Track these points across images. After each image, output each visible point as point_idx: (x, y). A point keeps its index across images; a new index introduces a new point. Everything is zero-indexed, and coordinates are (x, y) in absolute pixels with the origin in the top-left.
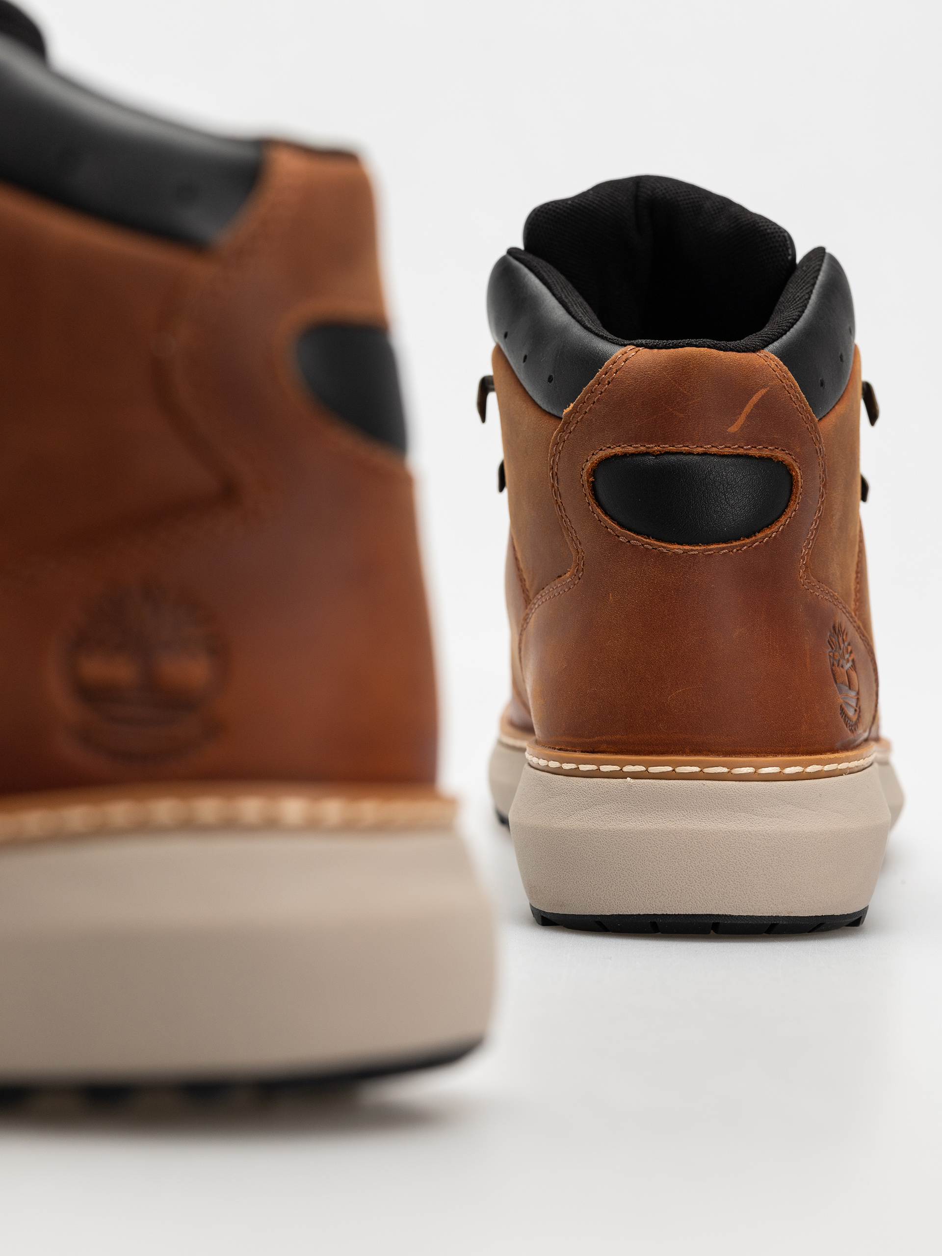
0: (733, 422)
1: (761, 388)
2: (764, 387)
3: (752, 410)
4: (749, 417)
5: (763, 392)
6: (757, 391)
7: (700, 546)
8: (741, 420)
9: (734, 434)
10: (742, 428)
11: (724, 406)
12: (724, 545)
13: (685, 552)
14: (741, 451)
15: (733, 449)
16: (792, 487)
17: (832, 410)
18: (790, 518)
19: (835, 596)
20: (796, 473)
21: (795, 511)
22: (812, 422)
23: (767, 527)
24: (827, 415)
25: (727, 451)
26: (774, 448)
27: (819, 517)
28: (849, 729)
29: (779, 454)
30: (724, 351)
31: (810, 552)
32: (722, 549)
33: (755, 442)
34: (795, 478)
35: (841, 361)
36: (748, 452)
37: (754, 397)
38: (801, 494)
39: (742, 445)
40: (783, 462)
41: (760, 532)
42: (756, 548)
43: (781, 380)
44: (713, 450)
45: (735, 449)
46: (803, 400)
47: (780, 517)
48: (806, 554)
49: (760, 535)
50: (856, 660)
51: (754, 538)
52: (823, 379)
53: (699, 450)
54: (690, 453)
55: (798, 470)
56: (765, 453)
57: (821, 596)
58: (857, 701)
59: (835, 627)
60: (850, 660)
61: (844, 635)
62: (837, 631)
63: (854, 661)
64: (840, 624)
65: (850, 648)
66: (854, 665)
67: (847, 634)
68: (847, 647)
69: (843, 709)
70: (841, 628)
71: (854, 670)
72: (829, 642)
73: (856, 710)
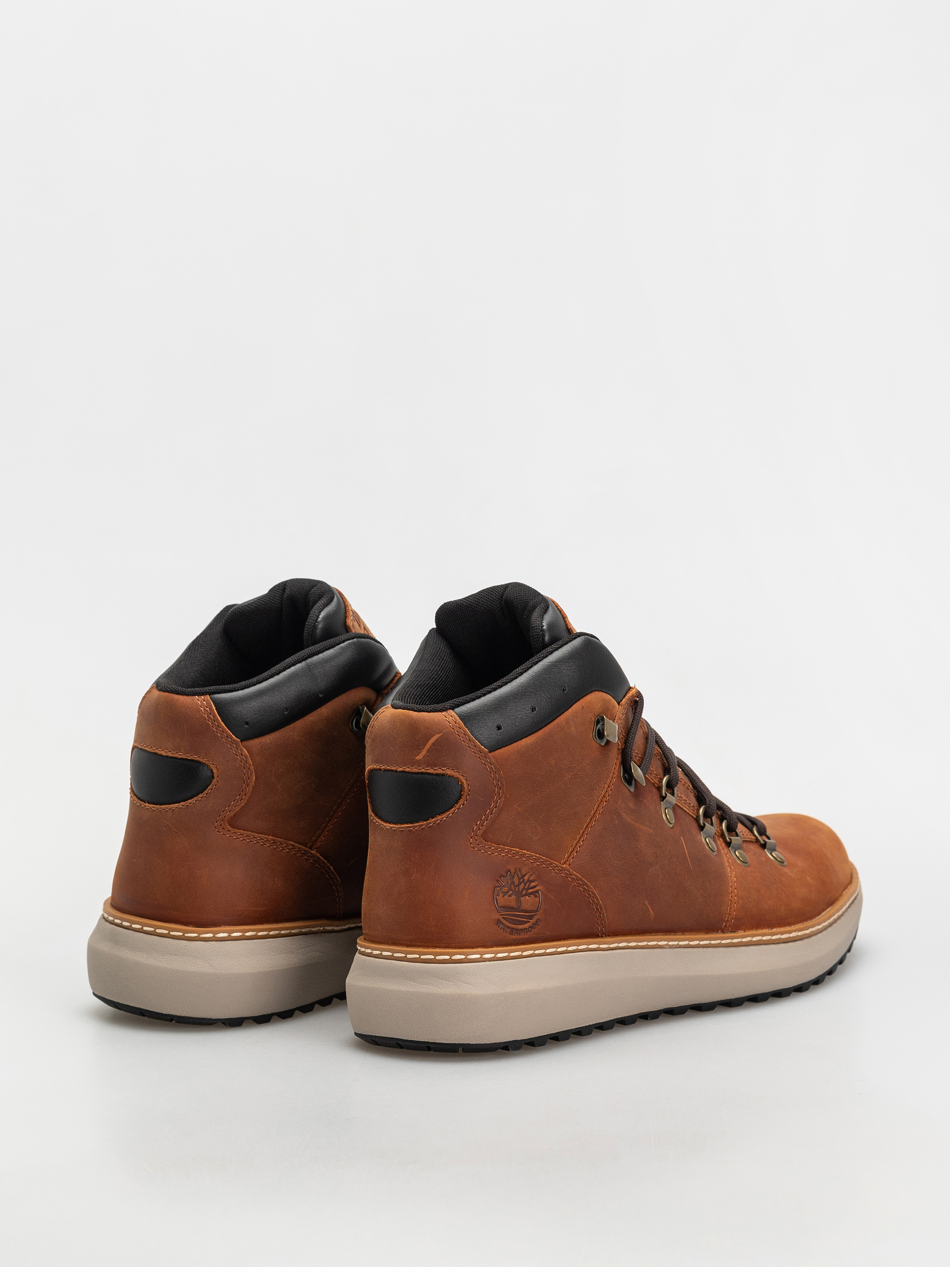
0: (418, 754)
1: (436, 734)
2: (439, 733)
3: (431, 746)
4: (428, 751)
5: (438, 736)
6: (434, 735)
8: (424, 752)
9: (420, 760)
10: (424, 757)
11: (413, 745)
12: (411, 825)
13: (391, 828)
14: (423, 770)
15: (418, 769)
16: (461, 791)
17: (513, 743)
18: (458, 809)
19: (522, 852)
20: (463, 783)
21: (463, 805)
22: (481, 752)
23: (440, 815)
24: (505, 746)
25: (415, 770)
26: (445, 768)
27: (496, 807)
28: (510, 933)
29: (449, 772)
30: (418, 712)
31: (484, 828)
32: (409, 827)
33: (433, 765)
34: (462, 786)
35: (533, 711)
36: (428, 771)
37: (432, 739)
38: (469, 795)
39: (424, 767)
40: (453, 776)
41: (434, 818)
42: (430, 827)
43: (453, 729)
44: (408, 770)
45: (420, 769)
46: (472, 740)
47: (451, 809)
48: (479, 829)
49: (434, 820)
50: (543, 890)
51: (429, 821)
52: (500, 725)
53: (401, 769)
54: (396, 771)
55: (464, 781)
56: (439, 771)
57: (496, 854)
58: (533, 915)
59: (510, 872)
60: (530, 891)
61: (524, 876)
62: (512, 874)
63: (537, 892)
64: (520, 870)
65: (533, 884)
66: (537, 894)
67: (531, 875)
68: (528, 884)
69: (501, 922)
70: (520, 872)
71: (536, 897)
72: (498, 881)
73: (529, 922)
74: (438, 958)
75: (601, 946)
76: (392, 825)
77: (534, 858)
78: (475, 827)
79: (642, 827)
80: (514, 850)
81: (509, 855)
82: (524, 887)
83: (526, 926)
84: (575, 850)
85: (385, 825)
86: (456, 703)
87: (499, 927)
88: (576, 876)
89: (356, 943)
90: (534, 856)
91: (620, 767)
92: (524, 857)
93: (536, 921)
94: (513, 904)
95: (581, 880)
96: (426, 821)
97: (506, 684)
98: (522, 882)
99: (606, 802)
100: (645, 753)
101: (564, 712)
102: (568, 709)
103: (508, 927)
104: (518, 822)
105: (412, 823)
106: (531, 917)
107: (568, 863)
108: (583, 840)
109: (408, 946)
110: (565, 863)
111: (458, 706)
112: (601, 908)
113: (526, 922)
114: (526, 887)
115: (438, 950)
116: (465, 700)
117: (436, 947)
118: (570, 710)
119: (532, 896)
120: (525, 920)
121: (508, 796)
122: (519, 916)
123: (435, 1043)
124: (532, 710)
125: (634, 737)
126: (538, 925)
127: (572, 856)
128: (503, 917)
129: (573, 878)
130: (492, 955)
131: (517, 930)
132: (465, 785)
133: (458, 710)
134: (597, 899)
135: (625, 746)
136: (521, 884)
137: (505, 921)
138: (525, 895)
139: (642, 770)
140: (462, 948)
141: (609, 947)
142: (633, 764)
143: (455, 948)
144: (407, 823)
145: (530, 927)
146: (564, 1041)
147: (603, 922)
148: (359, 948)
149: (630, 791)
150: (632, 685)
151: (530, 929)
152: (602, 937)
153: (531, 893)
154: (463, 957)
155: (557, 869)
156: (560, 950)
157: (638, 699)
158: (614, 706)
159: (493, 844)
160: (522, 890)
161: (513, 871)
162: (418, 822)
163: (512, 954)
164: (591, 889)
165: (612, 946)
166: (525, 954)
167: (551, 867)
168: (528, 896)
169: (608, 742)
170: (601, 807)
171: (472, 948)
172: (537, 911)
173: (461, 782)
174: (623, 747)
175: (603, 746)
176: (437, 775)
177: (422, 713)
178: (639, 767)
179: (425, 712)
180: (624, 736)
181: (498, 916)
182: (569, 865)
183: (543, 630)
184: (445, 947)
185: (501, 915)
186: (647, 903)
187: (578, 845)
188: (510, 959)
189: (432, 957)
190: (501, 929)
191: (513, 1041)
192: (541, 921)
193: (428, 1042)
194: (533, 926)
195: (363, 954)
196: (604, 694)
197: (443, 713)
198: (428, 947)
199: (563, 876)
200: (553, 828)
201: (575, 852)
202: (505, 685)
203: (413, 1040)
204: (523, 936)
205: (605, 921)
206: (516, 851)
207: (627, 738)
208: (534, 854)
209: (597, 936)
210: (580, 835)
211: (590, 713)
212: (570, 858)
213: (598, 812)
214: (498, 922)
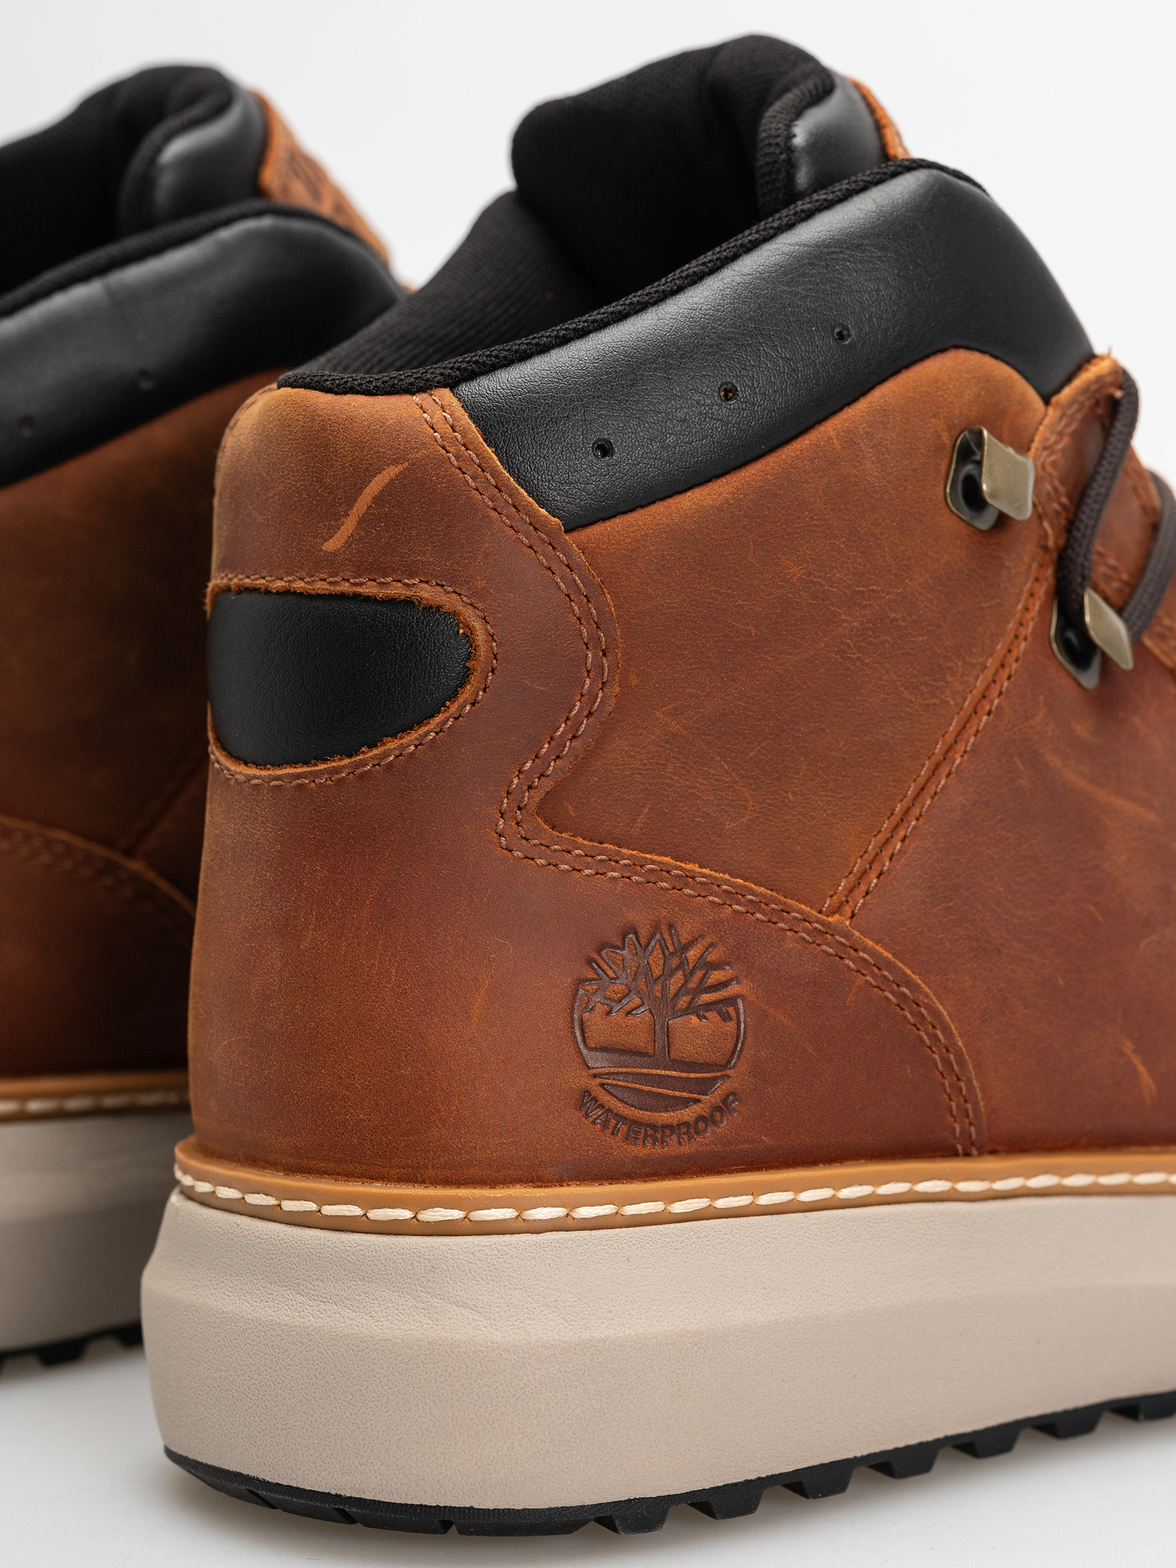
0: (332, 532)
1: (389, 465)
2: (396, 462)
3: (369, 507)
4: (361, 521)
5: (392, 471)
6: (380, 470)
7: (269, 769)
8: (349, 526)
9: (334, 554)
10: (348, 544)
11: (317, 501)
12: (305, 769)
13: (249, 779)
14: (345, 587)
15: (330, 583)
16: (469, 658)
17: (654, 502)
18: (457, 719)
19: (681, 869)
20: (471, 629)
21: (473, 704)
22: (536, 529)
23: (394, 736)
24: (624, 513)
25: (321, 587)
26: (416, 581)
27: (590, 714)
28: (626, 1138)
29: (427, 593)
30: (336, 393)
31: (548, 784)
32: (299, 776)
33: (377, 570)
34: (469, 637)
35: (727, 398)
36: (359, 590)
37: (373, 483)
38: (493, 671)
39: (348, 575)
40: (439, 608)
41: (376, 746)
42: (363, 776)
43: (444, 448)
44: (299, 585)
45: (335, 583)
46: (508, 486)
47: (432, 716)
48: (530, 787)
49: (375, 752)
50: (752, 998)
51: (361, 757)
52: (607, 441)
53: (279, 584)
54: (268, 592)
55: (477, 625)
56: (396, 590)
57: (587, 872)
58: (714, 1080)
59: (636, 933)
60: (706, 998)
61: (685, 948)
62: (643, 941)
63: (731, 1001)
64: (671, 926)
65: (716, 976)
66: (731, 1010)
67: (712, 945)
68: (699, 974)
69: (595, 1099)
70: (671, 934)
71: (726, 1018)
72: (590, 961)
73: (698, 1101)
74: (376, 1214)
75: (964, 1186)
76: (252, 771)
77: (726, 891)
78: (516, 781)
79: (1121, 803)
80: (653, 862)
81: (635, 878)
82: (683, 985)
83: (687, 1114)
84: (876, 868)
85: (233, 768)
86: (464, 365)
87: (587, 1116)
88: (872, 953)
89: (172, 1160)
90: (726, 882)
91: (1044, 612)
92: (687, 886)
93: (724, 1101)
94: (640, 1040)
95: (889, 965)
96: (350, 756)
97: (642, 308)
98: (678, 967)
99: (989, 714)
100: (1140, 572)
101: (841, 409)
102: (855, 400)
103: (620, 1117)
104: (670, 768)
105: (306, 763)
106: (704, 1087)
107: (848, 910)
108: (905, 837)
109: (291, 1170)
110: (837, 910)
111: (471, 375)
112: (961, 1061)
113: (686, 1103)
114: (691, 985)
115: (377, 1189)
116: (497, 357)
117: (373, 1178)
118: (862, 405)
119: (711, 1015)
120: (685, 1094)
121: (634, 681)
122: (661, 1081)
123: (361, 1499)
124: (726, 396)
125: (1099, 511)
126: (730, 1111)
127: (863, 888)
128: (602, 1085)
129: (864, 960)
130: (558, 1212)
131: (654, 1127)
132: (480, 637)
133: (469, 389)
134: (946, 1030)
135: (1068, 540)
136: (673, 972)
137: (608, 1098)
138: (687, 1011)
139: (1126, 621)
140: (459, 1184)
141: (990, 1190)
142: (1091, 601)
143: (435, 1182)
144: (294, 763)
145: (701, 1118)
146: (823, 1496)
147: (969, 1106)
148: (179, 1174)
149: (1079, 684)
150: (1099, 348)
151: (701, 1125)
152: (967, 1155)
153: (708, 1006)
154: (456, 1214)
155: (805, 930)
156: (807, 1196)
157: (1118, 394)
158: (1024, 405)
159: (580, 840)
160: (677, 995)
161: (644, 932)
162: (325, 761)
163: (631, 1210)
164: (927, 996)
165: (1000, 1186)
166: (678, 1208)
167: (783, 920)
168: (699, 1016)
169: (1003, 520)
170: (974, 729)
171: (493, 1183)
172: (726, 1065)
173: (468, 626)
174: (1062, 542)
175: (982, 531)
176: (391, 602)
177: (348, 398)
178: (1119, 611)
179: (357, 393)
180: (1064, 507)
181: (584, 1081)
182: (853, 916)
183: (790, 149)
184: (402, 1180)
185: (595, 1076)
186: (1128, 1047)
187: (886, 854)
188: (621, 1227)
189: (355, 1211)
190: (594, 1122)
191: (629, 1501)
192: (739, 1100)
193: (338, 1497)
194: (712, 1115)
195: (189, 1195)
196: (987, 361)
197: (417, 398)
198: (348, 1176)
199: (825, 952)
200: (795, 794)
201: (873, 875)
202: (637, 312)
203: (294, 1485)
204: (673, 1148)
205: (976, 1105)
206: (660, 863)
207: (1076, 514)
208: (727, 876)
209: (947, 1151)
210: (895, 819)
211: (934, 416)
212: (856, 893)
213: (960, 747)
214: (585, 1100)
